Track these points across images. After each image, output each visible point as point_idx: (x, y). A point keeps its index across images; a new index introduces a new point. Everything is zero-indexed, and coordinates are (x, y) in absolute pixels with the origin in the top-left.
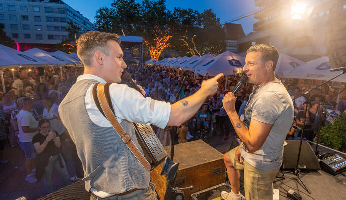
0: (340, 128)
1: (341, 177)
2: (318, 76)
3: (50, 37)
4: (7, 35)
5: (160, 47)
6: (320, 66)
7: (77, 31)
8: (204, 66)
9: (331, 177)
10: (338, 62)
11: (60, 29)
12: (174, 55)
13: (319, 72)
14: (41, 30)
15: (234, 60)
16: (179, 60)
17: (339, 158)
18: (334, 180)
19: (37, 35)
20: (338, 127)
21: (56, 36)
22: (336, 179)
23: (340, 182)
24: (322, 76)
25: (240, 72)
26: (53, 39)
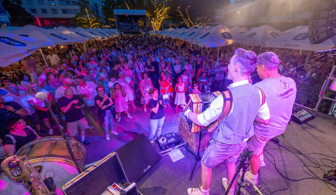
0: (307, 89)
1: (305, 125)
2: (294, 45)
3: (64, 11)
4: (26, 10)
5: (160, 18)
6: (296, 37)
7: (87, 5)
8: (201, 38)
9: (298, 125)
10: (316, 38)
11: (71, 3)
12: (171, 24)
13: (295, 42)
14: (55, 5)
15: (226, 32)
16: (178, 31)
17: (305, 112)
18: (300, 127)
19: (53, 10)
20: (306, 88)
21: (69, 10)
22: (302, 127)
23: (304, 128)
24: (297, 45)
25: (231, 43)
26: (67, 13)
